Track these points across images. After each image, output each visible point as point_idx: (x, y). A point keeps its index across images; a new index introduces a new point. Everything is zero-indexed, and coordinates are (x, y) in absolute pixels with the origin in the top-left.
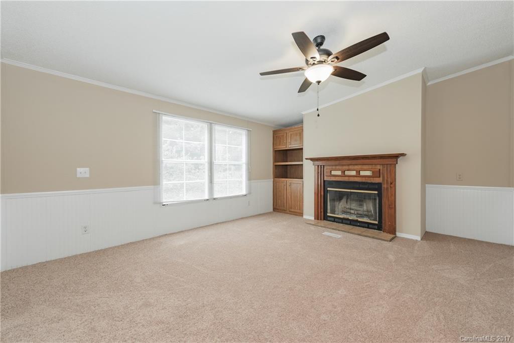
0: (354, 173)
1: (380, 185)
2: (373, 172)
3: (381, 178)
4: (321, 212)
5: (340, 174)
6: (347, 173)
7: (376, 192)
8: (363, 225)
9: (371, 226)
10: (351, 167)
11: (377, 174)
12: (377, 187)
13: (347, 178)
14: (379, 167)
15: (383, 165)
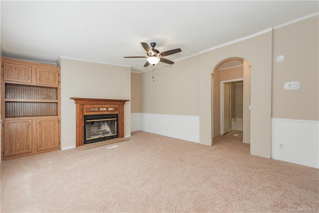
0: (105, 109)
1: (117, 115)
2: (115, 109)
3: (118, 111)
4: (82, 139)
5: (97, 110)
6: (101, 109)
7: (116, 119)
8: (110, 138)
9: (113, 137)
10: (103, 106)
11: (116, 109)
12: (116, 116)
13: (101, 112)
14: (117, 106)
15: (119, 105)
